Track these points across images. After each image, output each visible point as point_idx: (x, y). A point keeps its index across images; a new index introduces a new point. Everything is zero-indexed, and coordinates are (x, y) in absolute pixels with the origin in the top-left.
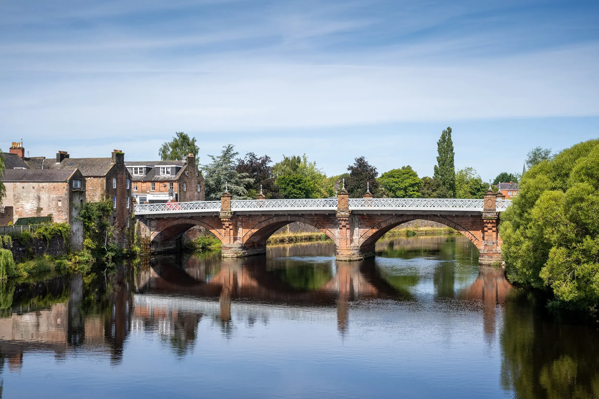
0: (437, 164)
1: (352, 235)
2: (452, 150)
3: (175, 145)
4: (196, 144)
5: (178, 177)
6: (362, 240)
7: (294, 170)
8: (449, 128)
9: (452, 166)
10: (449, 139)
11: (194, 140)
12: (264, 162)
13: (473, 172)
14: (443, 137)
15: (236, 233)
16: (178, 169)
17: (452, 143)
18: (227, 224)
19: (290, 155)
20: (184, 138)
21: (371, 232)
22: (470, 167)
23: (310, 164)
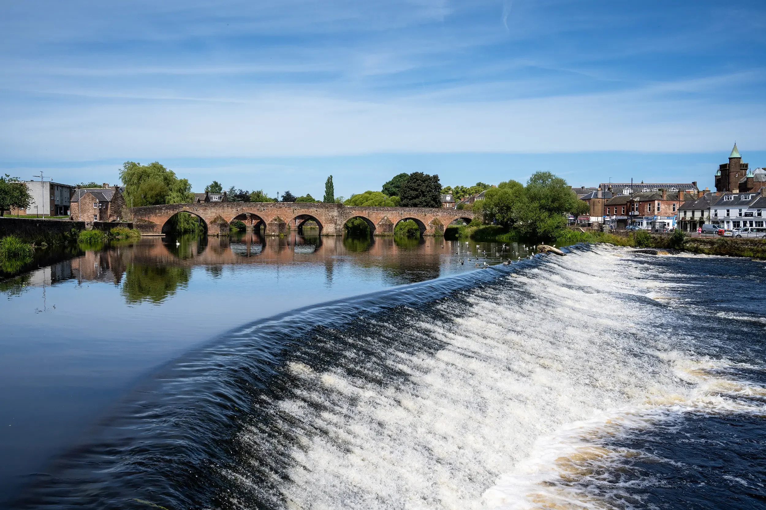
0: (325, 194)
1: (295, 222)
2: (333, 187)
3: (212, 186)
4: (221, 186)
5: (221, 201)
6: (299, 224)
7: (258, 197)
8: (331, 176)
9: (333, 195)
10: (331, 181)
11: (220, 184)
12: (246, 193)
13: (343, 199)
14: (328, 180)
15: (252, 222)
16: (221, 197)
17: (332, 184)
18: (249, 218)
19: (256, 190)
20: (216, 183)
21: (302, 221)
22: (342, 196)
23: (265, 194)
